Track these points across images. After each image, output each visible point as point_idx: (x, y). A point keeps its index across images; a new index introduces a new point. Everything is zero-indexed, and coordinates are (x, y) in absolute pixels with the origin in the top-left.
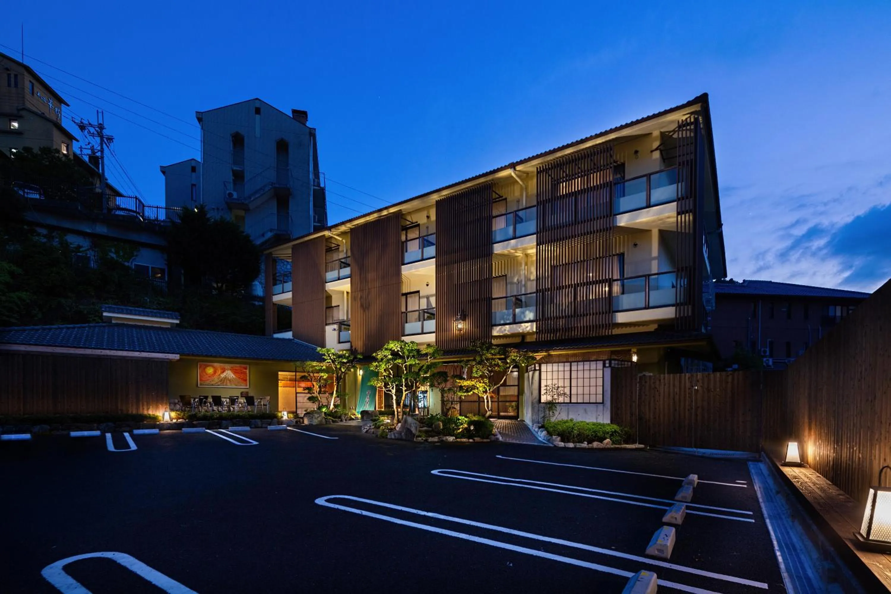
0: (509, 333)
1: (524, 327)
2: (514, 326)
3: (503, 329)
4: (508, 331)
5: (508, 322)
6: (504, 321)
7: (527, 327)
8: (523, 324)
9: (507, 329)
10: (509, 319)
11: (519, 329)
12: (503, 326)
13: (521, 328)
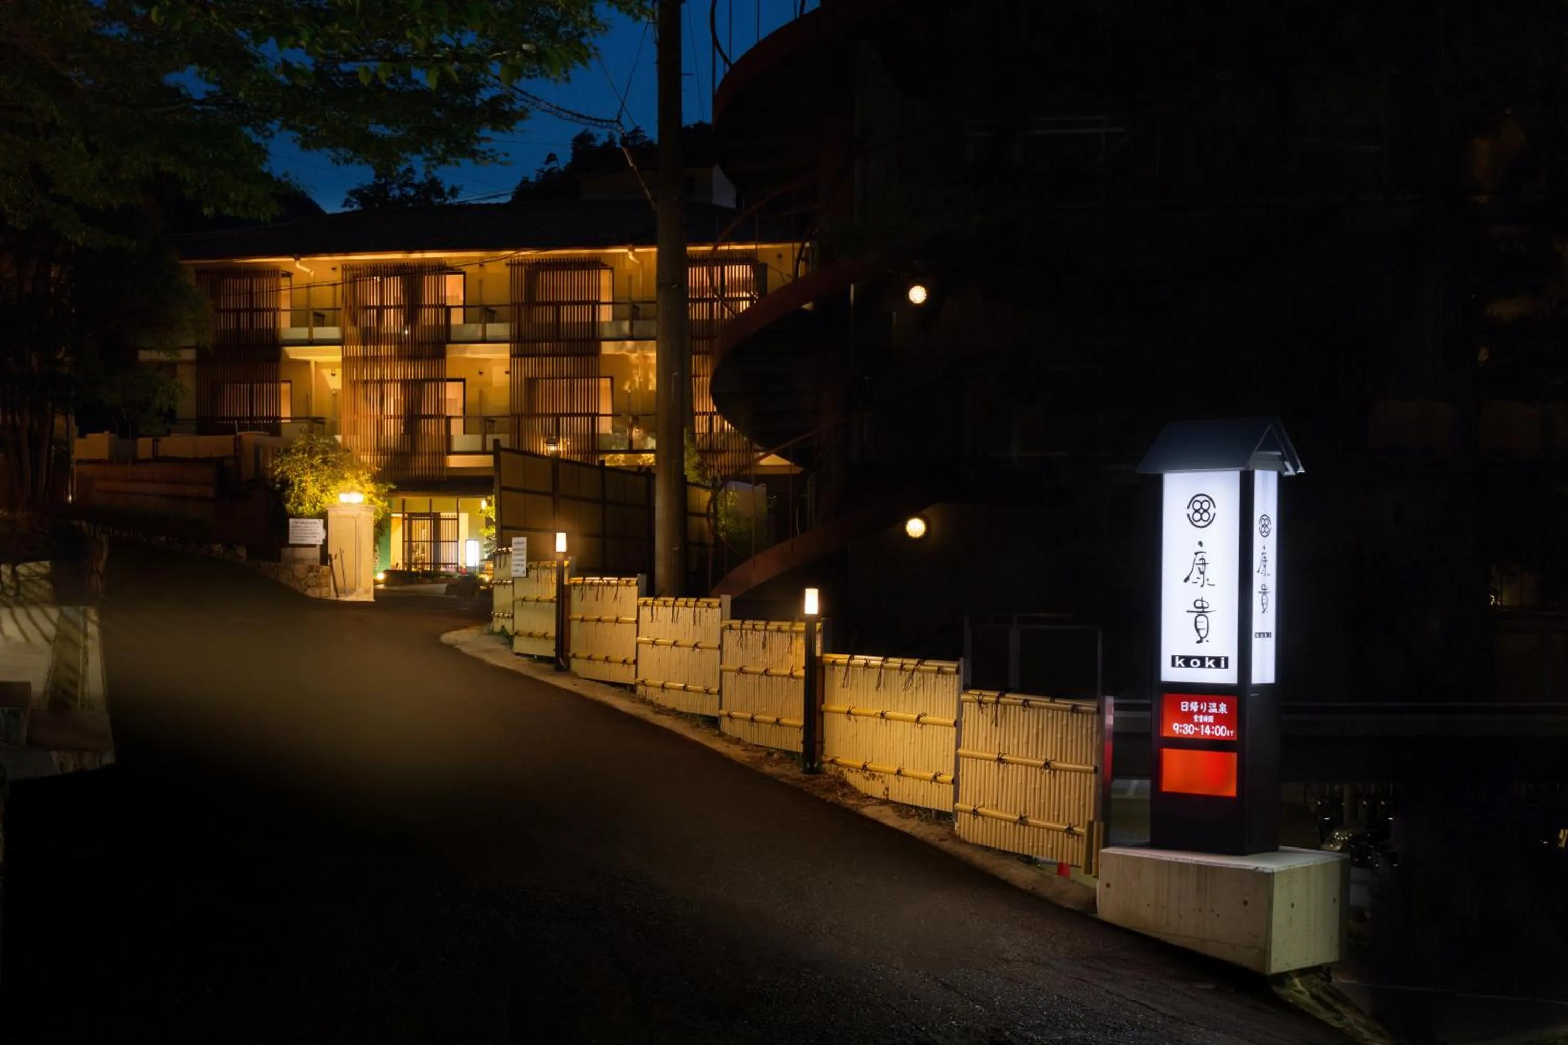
0: (623, 464)
1: (646, 458)
2: (632, 455)
3: (615, 458)
4: (624, 462)
5: (622, 449)
6: (616, 447)
7: (650, 459)
8: (644, 455)
9: (621, 459)
10: (623, 446)
11: (639, 461)
12: (615, 455)
13: (642, 460)
